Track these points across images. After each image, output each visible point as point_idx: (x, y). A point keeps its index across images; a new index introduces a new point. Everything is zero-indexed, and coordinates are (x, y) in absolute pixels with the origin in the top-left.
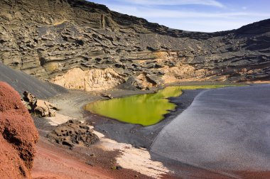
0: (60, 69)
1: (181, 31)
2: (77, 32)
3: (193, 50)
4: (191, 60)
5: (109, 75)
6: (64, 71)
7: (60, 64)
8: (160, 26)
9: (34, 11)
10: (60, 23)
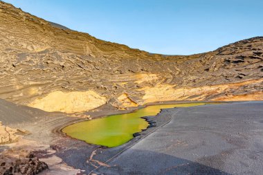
0: (40, 93)
1: (160, 55)
2: (59, 58)
3: (171, 71)
4: (169, 81)
5: (90, 97)
6: (44, 94)
7: (40, 88)
8: (141, 51)
9: (13, 37)
10: (42, 50)
